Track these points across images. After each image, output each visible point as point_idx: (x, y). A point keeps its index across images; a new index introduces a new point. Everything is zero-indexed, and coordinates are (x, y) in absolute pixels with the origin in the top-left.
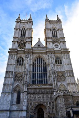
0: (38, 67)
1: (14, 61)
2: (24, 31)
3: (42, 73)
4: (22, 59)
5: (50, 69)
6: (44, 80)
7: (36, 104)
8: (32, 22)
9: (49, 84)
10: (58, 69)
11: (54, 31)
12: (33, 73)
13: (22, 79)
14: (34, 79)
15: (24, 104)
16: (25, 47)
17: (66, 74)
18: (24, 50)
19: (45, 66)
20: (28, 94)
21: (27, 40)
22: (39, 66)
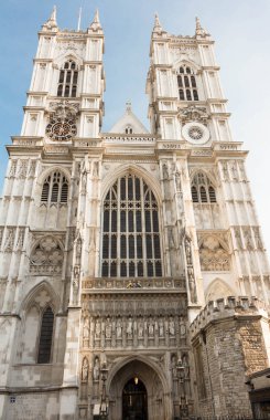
0: (123, 213)
2: (69, 72)
3: (139, 237)
4: (61, 178)
5: (172, 219)
6: (150, 264)
7: (117, 360)
8: (103, 38)
9: (169, 280)
11: (186, 77)
12: (106, 237)
13: (60, 258)
14: (110, 260)
16: (74, 132)
17: (234, 240)
18: (70, 142)
19: (151, 208)
21: (85, 105)
22: (127, 208)
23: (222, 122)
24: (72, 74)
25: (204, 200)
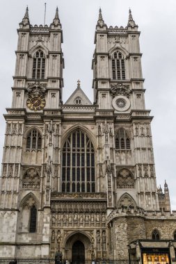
0: (74, 155)
1: (18, 140)
3: (83, 169)
4: (37, 134)
5: (102, 160)
6: (88, 184)
7: (69, 232)
8: (61, 32)
9: (98, 194)
10: (120, 160)
11: (118, 61)
12: (64, 169)
13: (39, 180)
14: (66, 182)
15: (44, 232)
16: (44, 104)
17: (138, 172)
19: (90, 152)
20: (53, 212)
21: (50, 85)
22: (76, 152)
23: (139, 96)
24: (41, 61)
25: (123, 147)
